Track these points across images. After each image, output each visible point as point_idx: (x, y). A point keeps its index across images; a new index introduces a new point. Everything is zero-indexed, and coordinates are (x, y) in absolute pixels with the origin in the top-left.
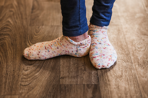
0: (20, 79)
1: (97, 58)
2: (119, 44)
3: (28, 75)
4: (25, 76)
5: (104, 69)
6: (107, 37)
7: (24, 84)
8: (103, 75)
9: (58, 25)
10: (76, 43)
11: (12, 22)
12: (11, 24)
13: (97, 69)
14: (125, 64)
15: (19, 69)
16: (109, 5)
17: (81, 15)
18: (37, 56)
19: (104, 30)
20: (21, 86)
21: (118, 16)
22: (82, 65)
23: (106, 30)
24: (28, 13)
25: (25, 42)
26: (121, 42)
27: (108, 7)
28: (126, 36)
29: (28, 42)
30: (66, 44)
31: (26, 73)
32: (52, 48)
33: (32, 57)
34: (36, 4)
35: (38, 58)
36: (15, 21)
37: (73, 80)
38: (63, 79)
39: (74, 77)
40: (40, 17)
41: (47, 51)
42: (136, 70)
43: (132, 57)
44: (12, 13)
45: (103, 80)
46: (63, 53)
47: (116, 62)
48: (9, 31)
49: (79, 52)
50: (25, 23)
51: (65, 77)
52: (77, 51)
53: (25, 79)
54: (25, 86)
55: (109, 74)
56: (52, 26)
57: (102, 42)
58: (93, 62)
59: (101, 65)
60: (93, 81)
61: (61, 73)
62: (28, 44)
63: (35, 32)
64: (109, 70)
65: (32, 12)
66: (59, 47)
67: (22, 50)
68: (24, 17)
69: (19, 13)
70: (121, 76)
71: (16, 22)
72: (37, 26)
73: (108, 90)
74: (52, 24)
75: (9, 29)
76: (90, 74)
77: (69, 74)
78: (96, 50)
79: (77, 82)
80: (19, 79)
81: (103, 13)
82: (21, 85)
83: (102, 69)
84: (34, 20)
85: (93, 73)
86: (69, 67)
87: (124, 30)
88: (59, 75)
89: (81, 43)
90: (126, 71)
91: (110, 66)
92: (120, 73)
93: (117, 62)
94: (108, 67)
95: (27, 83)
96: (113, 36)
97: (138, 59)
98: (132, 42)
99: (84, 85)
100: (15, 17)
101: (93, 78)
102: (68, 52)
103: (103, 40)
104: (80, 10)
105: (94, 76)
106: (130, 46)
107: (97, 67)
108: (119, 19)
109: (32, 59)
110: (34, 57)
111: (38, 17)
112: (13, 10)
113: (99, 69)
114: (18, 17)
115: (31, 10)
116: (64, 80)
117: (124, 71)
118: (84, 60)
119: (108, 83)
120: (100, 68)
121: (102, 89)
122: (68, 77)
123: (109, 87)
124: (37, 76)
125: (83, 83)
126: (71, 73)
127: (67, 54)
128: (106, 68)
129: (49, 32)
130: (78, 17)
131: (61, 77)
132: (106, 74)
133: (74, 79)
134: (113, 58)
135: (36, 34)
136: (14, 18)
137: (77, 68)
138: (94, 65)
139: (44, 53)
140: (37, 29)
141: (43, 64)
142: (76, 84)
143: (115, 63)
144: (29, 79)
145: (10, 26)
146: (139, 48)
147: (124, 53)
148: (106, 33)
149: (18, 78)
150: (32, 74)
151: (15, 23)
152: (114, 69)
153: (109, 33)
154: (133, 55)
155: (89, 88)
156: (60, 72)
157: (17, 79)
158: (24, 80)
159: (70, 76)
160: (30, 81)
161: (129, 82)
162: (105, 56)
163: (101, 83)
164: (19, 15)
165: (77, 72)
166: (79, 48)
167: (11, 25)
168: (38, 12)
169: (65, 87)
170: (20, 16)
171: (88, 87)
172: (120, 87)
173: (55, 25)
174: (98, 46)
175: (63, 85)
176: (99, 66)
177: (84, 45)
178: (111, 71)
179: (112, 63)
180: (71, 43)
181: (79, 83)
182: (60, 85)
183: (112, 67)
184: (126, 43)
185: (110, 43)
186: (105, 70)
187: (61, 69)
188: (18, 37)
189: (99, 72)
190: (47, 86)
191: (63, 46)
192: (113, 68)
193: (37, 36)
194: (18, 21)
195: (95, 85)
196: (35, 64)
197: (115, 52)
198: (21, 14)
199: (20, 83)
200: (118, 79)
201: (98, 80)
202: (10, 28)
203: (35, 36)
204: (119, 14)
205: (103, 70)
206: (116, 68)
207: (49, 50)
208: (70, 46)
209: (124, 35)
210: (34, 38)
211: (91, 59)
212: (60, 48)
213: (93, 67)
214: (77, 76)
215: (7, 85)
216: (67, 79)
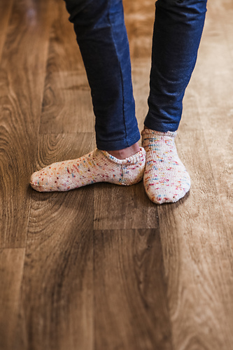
0: (27, 223)
1: (156, 186)
2: (197, 162)
3: (39, 216)
4: (35, 219)
5: (168, 203)
6: (175, 150)
7: (33, 231)
8: (165, 214)
9: (90, 131)
10: (120, 161)
11: (8, 129)
12: (7, 131)
13: (156, 205)
14: (203, 196)
15: (25, 208)
16: (174, 94)
17: (126, 114)
18: (54, 184)
19: (169, 138)
20: (29, 234)
21: (198, 114)
22: (131, 198)
23: (173, 139)
24: (35, 110)
25: (33, 162)
26: (199, 159)
27: (173, 98)
28: (210, 149)
29: (39, 162)
30: (102, 164)
31: (37, 212)
32: (80, 170)
33: (46, 188)
34: (49, 95)
35: (56, 189)
36: (13, 125)
37: (115, 222)
38: (99, 220)
39: (117, 218)
40: (58, 118)
41: (71, 175)
42: (223, 204)
43: (217, 184)
44: (8, 112)
45: (166, 222)
46: (99, 179)
47: (189, 192)
48: (5, 144)
49: (126, 176)
50: (30, 128)
51: (102, 218)
52: (122, 175)
53: (35, 222)
54: (35, 233)
55: (176, 212)
56: (79, 134)
57: (165, 159)
58: (149, 193)
59: (162, 197)
60: (150, 223)
61: (96, 212)
62: (38, 165)
63: (49, 145)
64: (177, 206)
65: (43, 110)
66: (91, 168)
67: (28, 175)
68: (29, 119)
69: (20, 112)
70: (196, 215)
71: (15, 128)
72: (53, 135)
73: (174, 237)
74: (79, 131)
75: (4, 140)
76: (144, 212)
77: (109, 213)
78: (154, 172)
79: (122, 225)
80: (25, 223)
81: (166, 109)
82: (28, 231)
83: (164, 204)
84: (47, 123)
85: (149, 211)
86: (109, 202)
87: (207, 138)
88: (91, 216)
89: (128, 161)
90: (205, 207)
91: (178, 198)
92: (195, 210)
93: (191, 193)
94: (174, 200)
95: (38, 229)
96: (185, 149)
97: (227, 186)
98: (218, 158)
99: (134, 230)
100: (13, 119)
101: (148, 219)
102: (107, 176)
103: (166, 155)
104: (125, 105)
105: (151, 216)
106: (214, 166)
107: (156, 200)
108: (199, 119)
109: (46, 190)
110: (49, 186)
111: (54, 117)
112: (9, 106)
113: (159, 205)
114: (18, 119)
115: (41, 107)
116: (100, 223)
117: (201, 207)
118: (135, 190)
119: (174, 226)
120: (160, 202)
121: (164, 236)
122: (108, 218)
123: (175, 232)
124: (56, 218)
125: (133, 228)
126: (112, 212)
127: (106, 180)
128: (171, 203)
129: (74, 145)
130: (122, 116)
131: (95, 218)
132: (171, 213)
133: (118, 221)
134: (183, 186)
135: (51, 148)
136: (12, 121)
137: (123, 203)
138: (151, 197)
139: (66, 179)
140: (53, 139)
141: (64, 198)
142: (121, 230)
143: (187, 195)
144: (41, 223)
145: (6, 136)
146: (230, 169)
147: (203, 176)
148: (172, 143)
149: (24, 221)
150: (46, 215)
151: (13, 129)
152: (186, 203)
153: (179, 144)
154: (219, 180)
155: (142, 235)
156: (93, 210)
157: (22, 223)
158: (34, 224)
159: (111, 216)
160: (43, 225)
161: (209, 224)
162: (169, 182)
163: (163, 226)
164: (20, 115)
165: (123, 209)
166: (125, 170)
167: (6, 134)
168: (54, 109)
169: (102, 234)
170: (22, 117)
171: (140, 234)
172: (193, 233)
173: (84, 131)
174: (159, 165)
175: (98, 230)
176: (160, 199)
177: (133, 164)
178: (181, 207)
179: (181, 194)
180: (111, 161)
181: (125, 228)
182: (94, 231)
183: (182, 200)
184: (209, 160)
185: (179, 161)
186: (169, 205)
187: (95, 206)
188: (20, 154)
189: (160, 209)
190: (71, 233)
191: (98, 167)
192: (183, 202)
193: (53, 152)
194: (19, 126)
195: (152, 230)
196: (51, 199)
197: (187, 175)
198: (24, 114)
199: (27, 228)
200: (191, 220)
201: (158, 222)
202: (5, 138)
203: (49, 152)
204: (200, 110)
205: (166, 206)
206: (188, 202)
207: (74, 174)
208: (110, 166)
209: (206, 147)
210: (47, 155)
211: (146, 188)
212: (92, 170)
213: (150, 202)
214: (123, 216)
215: (6, 233)
216: (105, 222)
